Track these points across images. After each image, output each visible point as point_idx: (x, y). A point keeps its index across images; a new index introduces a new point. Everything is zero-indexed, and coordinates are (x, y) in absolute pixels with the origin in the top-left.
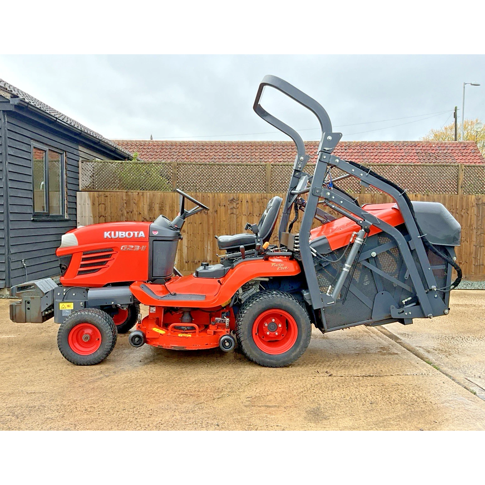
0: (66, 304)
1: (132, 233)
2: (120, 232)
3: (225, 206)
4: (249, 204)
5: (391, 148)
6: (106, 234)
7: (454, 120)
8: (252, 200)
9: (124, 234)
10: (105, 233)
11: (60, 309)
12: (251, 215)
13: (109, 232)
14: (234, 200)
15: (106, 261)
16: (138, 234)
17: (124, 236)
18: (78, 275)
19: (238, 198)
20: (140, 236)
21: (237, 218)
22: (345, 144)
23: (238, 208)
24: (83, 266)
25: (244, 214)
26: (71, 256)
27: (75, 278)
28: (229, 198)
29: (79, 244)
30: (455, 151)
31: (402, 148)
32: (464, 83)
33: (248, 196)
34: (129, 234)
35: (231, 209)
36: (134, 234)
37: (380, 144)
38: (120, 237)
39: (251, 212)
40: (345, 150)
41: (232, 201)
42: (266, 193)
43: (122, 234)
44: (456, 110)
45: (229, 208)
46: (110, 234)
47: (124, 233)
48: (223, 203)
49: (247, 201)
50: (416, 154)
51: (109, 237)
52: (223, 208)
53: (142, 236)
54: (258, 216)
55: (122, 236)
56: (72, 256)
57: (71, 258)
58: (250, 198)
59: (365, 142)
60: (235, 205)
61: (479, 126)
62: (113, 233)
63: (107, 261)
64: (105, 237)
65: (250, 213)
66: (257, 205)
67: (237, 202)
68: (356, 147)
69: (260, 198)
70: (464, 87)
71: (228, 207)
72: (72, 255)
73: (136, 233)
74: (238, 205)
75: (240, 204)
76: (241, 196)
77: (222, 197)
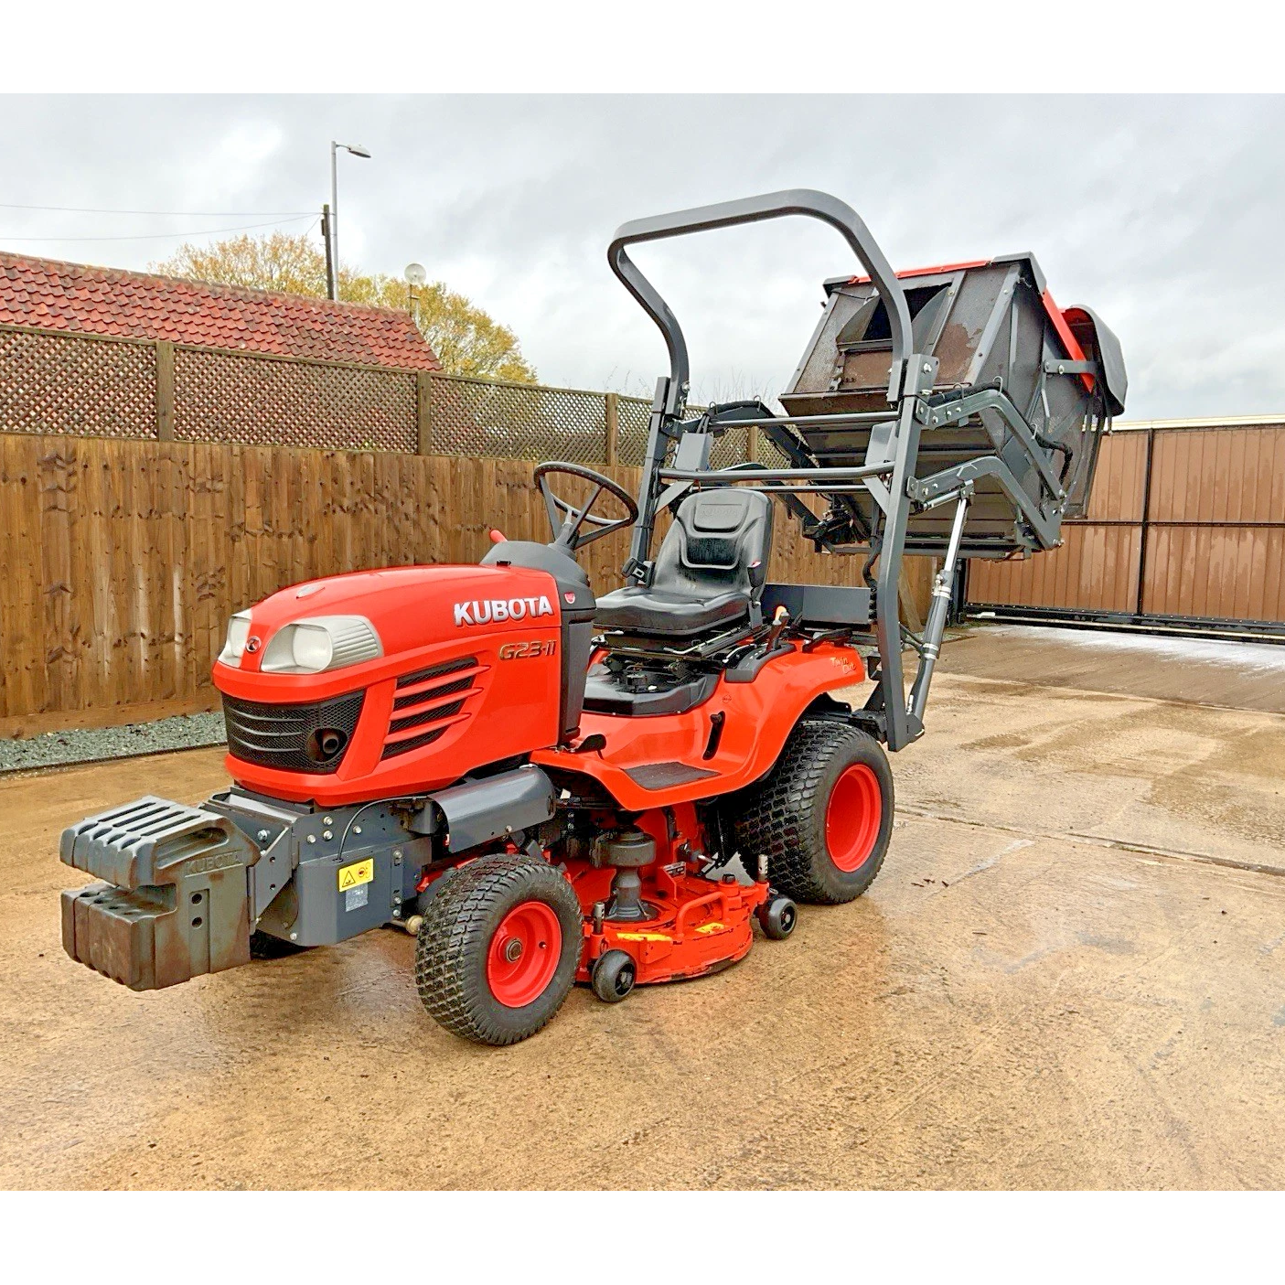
0: (354, 868)
1: (522, 602)
2: (495, 603)
3: (24, 480)
4: (113, 476)
5: (202, 301)
6: (460, 612)
7: (324, 242)
8: (123, 463)
9: (503, 609)
10: (457, 606)
11: (341, 890)
12: (120, 513)
13: (466, 605)
14: (59, 462)
15: (457, 702)
16: (537, 603)
17: (506, 614)
18: (382, 759)
19: (74, 453)
20: (542, 610)
21: (72, 524)
22: (60, 270)
23: (75, 487)
24: (398, 725)
25: (97, 510)
26: (361, 694)
27: (376, 772)
28: (39, 455)
29: (389, 651)
30: (370, 332)
31: (234, 306)
32: (334, 143)
33: (110, 449)
34: (517, 607)
35: (50, 491)
36: (527, 603)
37: (169, 286)
38: (496, 617)
39: (121, 504)
40: (65, 288)
41: (50, 464)
42: (158, 440)
43: (500, 609)
44: (326, 215)
45: (41, 489)
46: (470, 610)
47: (503, 603)
48: (17, 471)
49: (106, 467)
50: (274, 329)
51: (468, 619)
52: (16, 487)
53: (545, 610)
54: (144, 515)
55: (500, 613)
56: (363, 699)
57: (362, 704)
58: (116, 453)
59: (124, 273)
60: (61, 477)
61: (415, 273)
62: (476, 604)
63: (463, 700)
64: (458, 620)
65: (118, 508)
66: (138, 478)
67: (70, 468)
68: (98, 286)
69: (150, 456)
70: (334, 154)
71: (35, 485)
72: (364, 690)
73: (531, 601)
74: (73, 480)
75: (80, 475)
76: (82, 446)
77: (13, 448)
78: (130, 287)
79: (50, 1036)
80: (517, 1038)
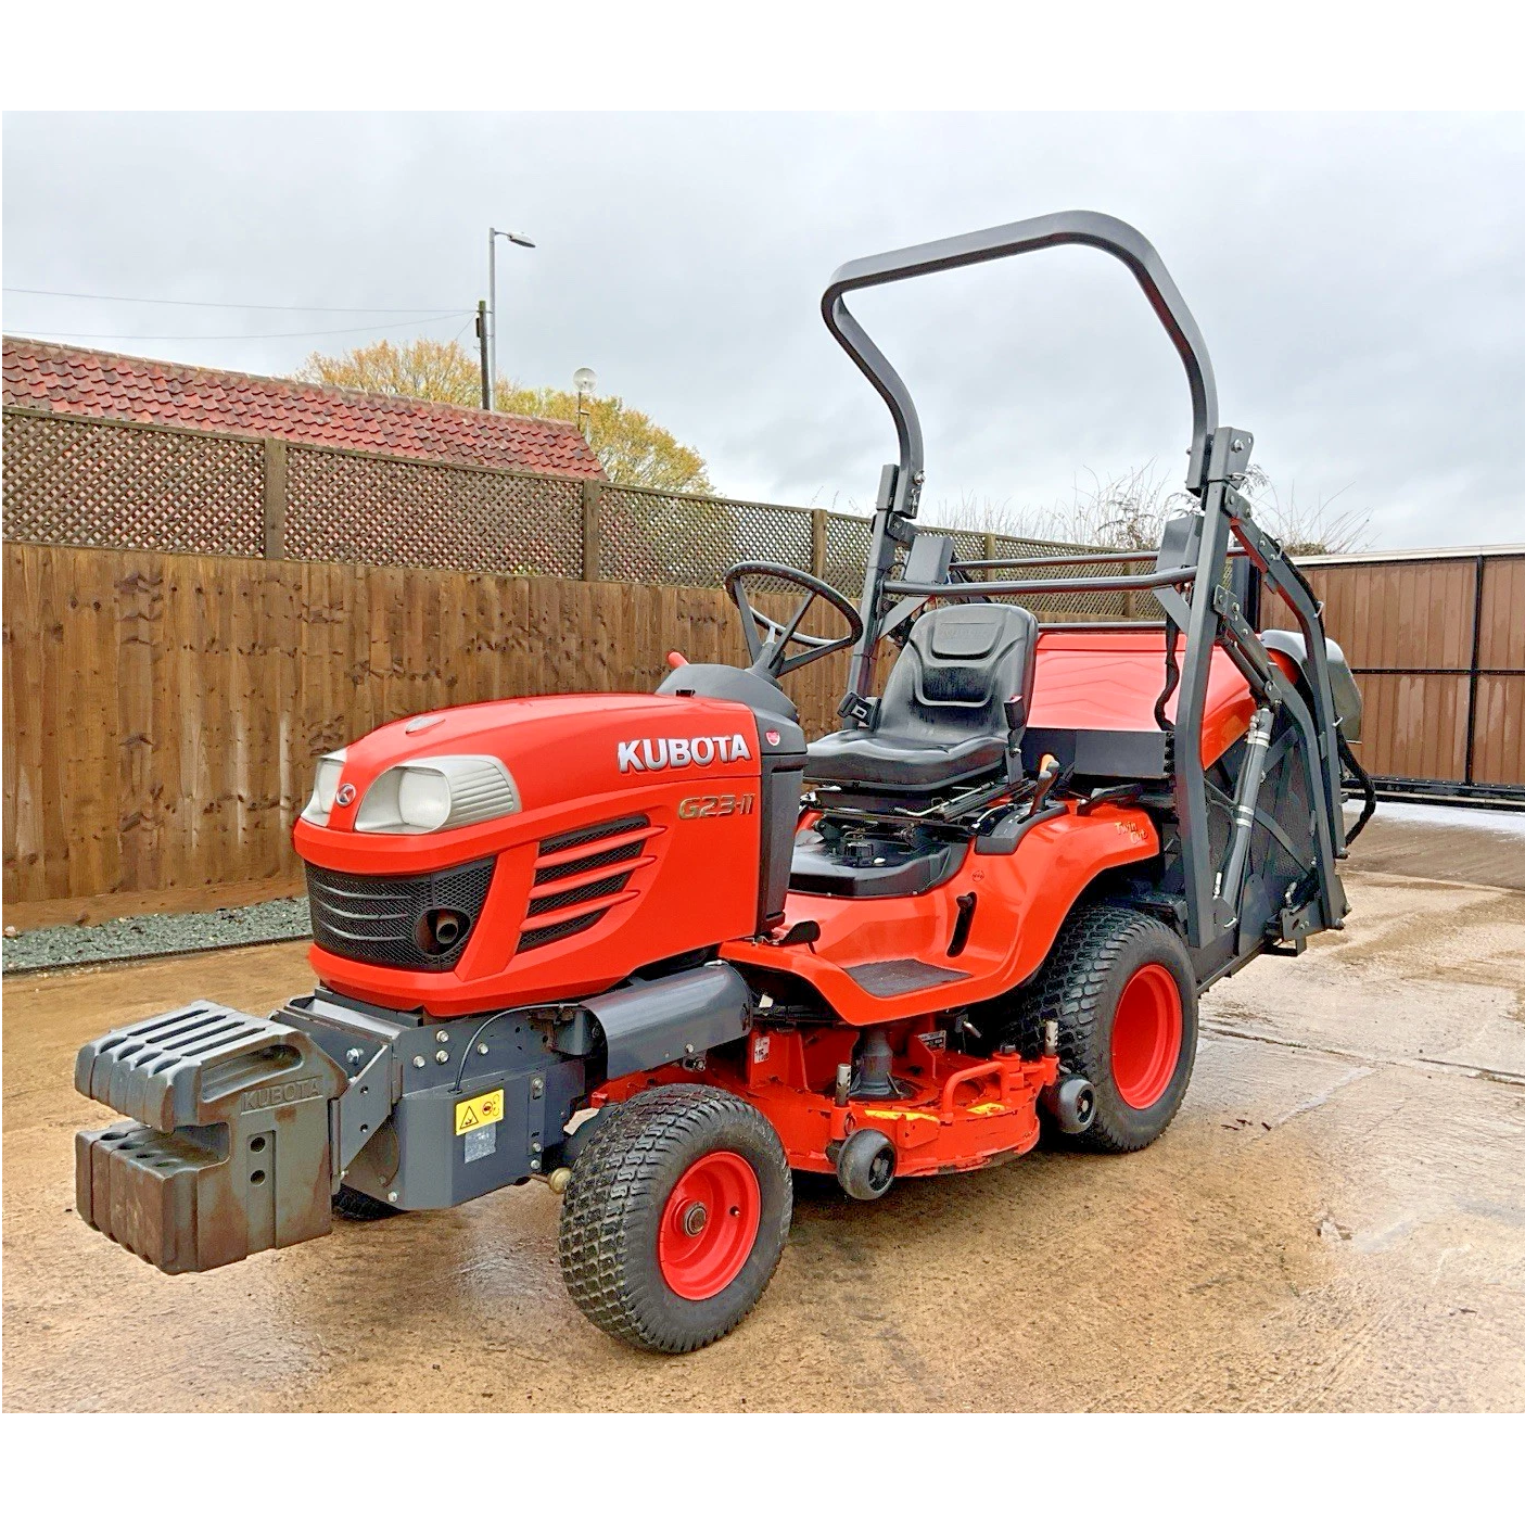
0: (477, 1103)
1: (708, 742)
2: (673, 742)
3: (97, 606)
4: (207, 601)
5: (334, 410)
6: (626, 754)
7: (480, 345)
8: (220, 586)
9: (684, 750)
10: (622, 746)
11: (459, 1133)
12: (216, 647)
13: (634, 744)
14: (141, 583)
15: (624, 873)
16: (729, 743)
17: (687, 758)
18: (518, 952)
19: (161, 573)
20: (735, 753)
21: (155, 661)
22: (168, 372)
23: (160, 616)
24: (540, 906)
25: (187, 643)
26: (486, 864)
27: (509, 970)
28: (117, 574)
29: (529, 803)
30: (531, 448)
31: (371, 415)
32: (492, 229)
33: (204, 568)
34: (702, 748)
35: (129, 619)
36: (716, 744)
37: (295, 392)
38: (674, 760)
39: (217, 637)
40: (172, 394)
41: (131, 585)
42: (264, 559)
43: (680, 751)
44: (482, 313)
45: (118, 616)
46: (639, 752)
47: (684, 743)
48: (89, 594)
49: (199, 590)
50: (418, 444)
51: (637, 763)
52: (88, 613)
53: (740, 753)
54: (246, 650)
55: (680, 756)
56: (493, 868)
57: (491, 875)
58: (212, 574)
59: (242, 377)
60: (143, 603)
61: (585, 379)
62: (647, 743)
63: (629, 873)
64: (623, 765)
65: (213, 641)
66: (239, 605)
67: (155, 591)
68: (210, 391)
69: (254, 578)
70: (492, 243)
71: (111, 611)
72: (495, 857)
73: (722, 741)
74: (158, 606)
75: (167, 601)
76: (170, 563)
77: (85, 565)
78: (249, 393)
79: (65, 1326)
80: (699, 1343)
